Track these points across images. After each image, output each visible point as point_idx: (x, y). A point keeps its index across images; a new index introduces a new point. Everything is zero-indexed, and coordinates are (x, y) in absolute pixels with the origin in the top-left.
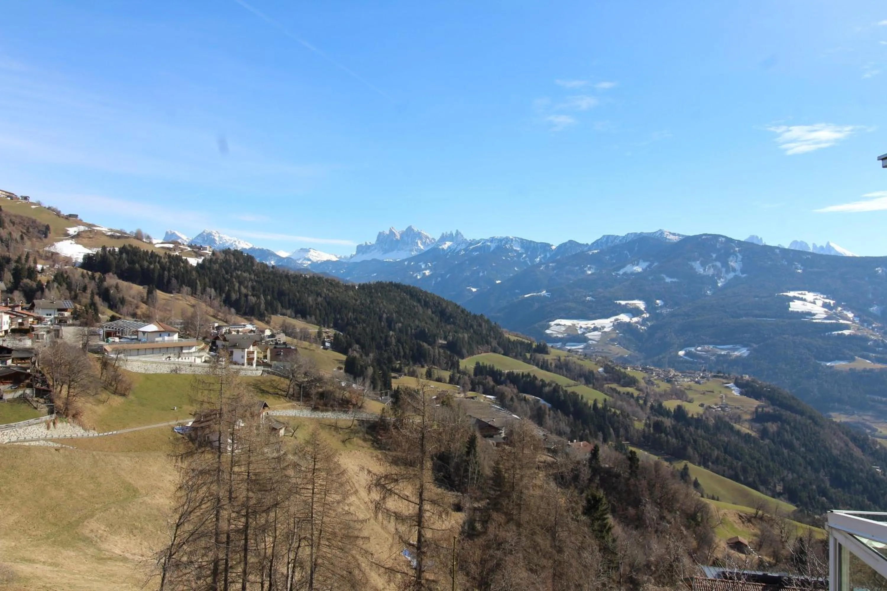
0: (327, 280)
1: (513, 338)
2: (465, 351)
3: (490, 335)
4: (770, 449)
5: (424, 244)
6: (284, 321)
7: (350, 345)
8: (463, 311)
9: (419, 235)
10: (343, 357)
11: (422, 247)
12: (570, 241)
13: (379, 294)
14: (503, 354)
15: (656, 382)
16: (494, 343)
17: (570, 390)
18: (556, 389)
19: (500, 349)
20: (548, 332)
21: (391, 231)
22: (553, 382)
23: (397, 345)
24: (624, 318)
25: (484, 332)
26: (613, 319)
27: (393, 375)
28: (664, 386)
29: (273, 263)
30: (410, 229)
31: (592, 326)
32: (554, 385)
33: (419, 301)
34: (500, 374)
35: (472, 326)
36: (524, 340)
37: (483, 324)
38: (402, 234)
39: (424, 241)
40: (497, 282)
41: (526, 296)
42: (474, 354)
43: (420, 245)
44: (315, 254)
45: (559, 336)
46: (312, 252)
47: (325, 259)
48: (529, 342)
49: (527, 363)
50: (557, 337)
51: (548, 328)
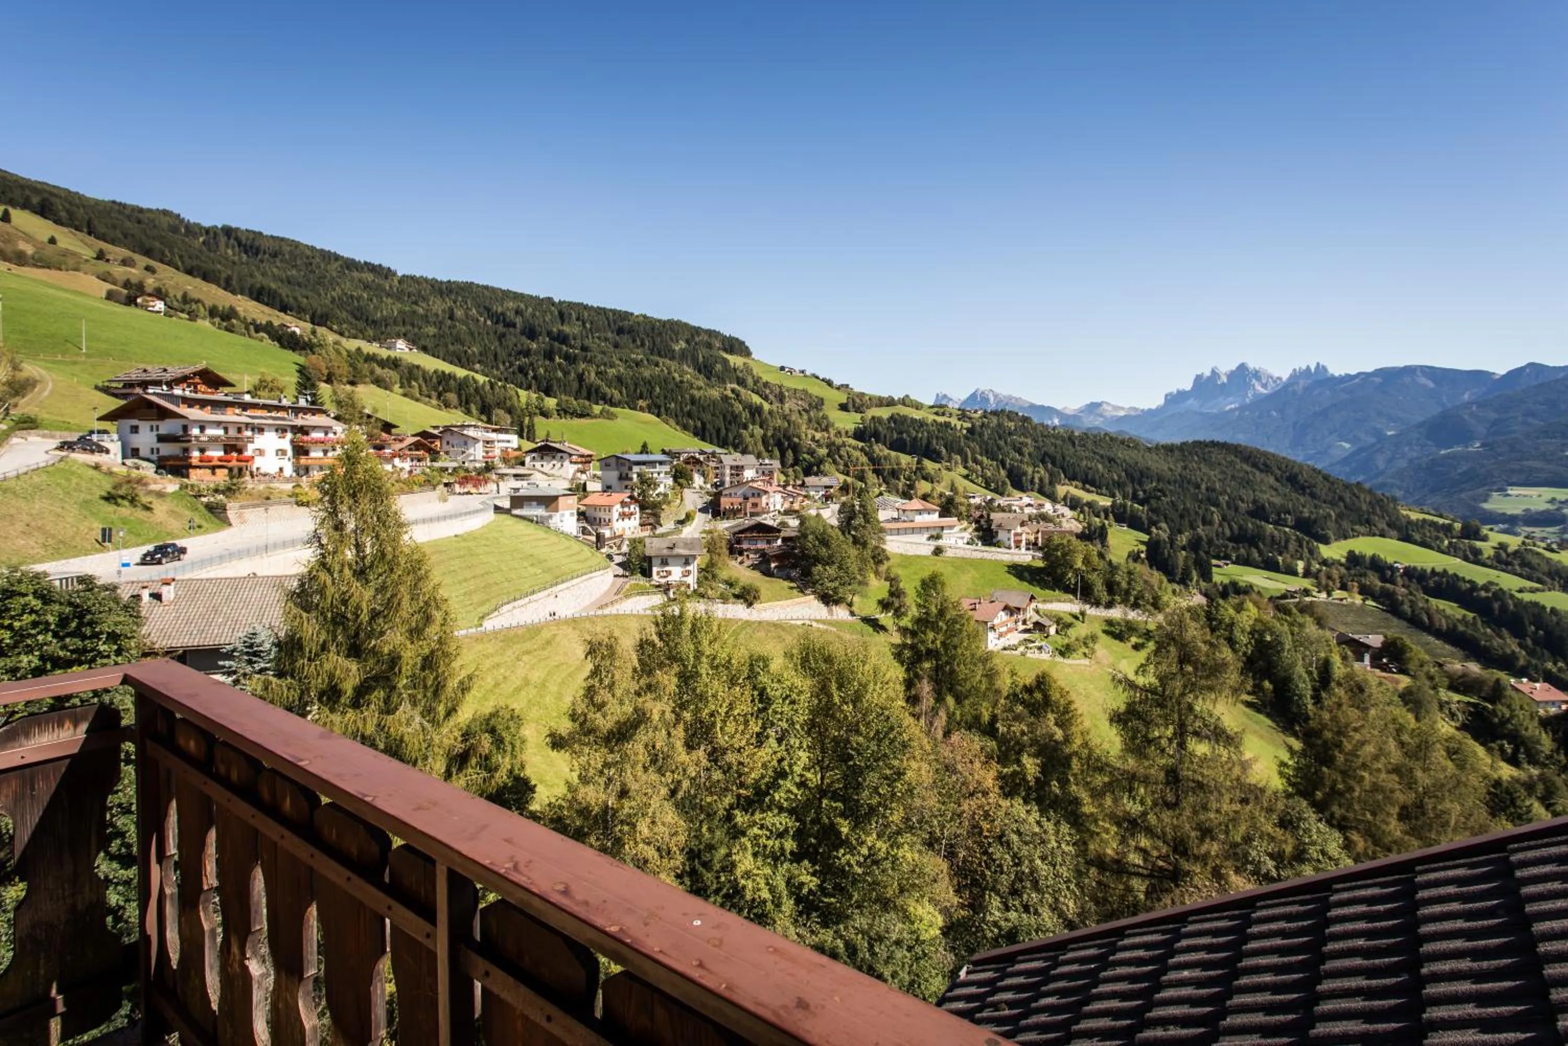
0: (1123, 442)
1: (1415, 516)
2: (1330, 534)
3: (1374, 513)
5: (1265, 386)
7: (1153, 523)
8: (1326, 478)
9: (1257, 374)
11: (1263, 391)
12: (1532, 365)
13: (1196, 458)
14: (1399, 539)
16: (1382, 525)
19: (1394, 533)
20: (1485, 506)
21: (1213, 372)
22: (1492, 583)
23: (1221, 525)
25: (1364, 507)
29: (1056, 422)
30: (1242, 367)
33: (1255, 465)
34: (1392, 568)
35: (1341, 499)
36: (1436, 519)
37: (1362, 496)
38: (1231, 375)
39: (1264, 381)
40: (1389, 433)
41: (1443, 452)
42: (1346, 538)
43: (1259, 388)
44: (1110, 408)
45: (1509, 513)
46: (1105, 406)
47: (1122, 413)
48: (1447, 522)
49: (1443, 552)
50: (1504, 514)
51: (1485, 501)
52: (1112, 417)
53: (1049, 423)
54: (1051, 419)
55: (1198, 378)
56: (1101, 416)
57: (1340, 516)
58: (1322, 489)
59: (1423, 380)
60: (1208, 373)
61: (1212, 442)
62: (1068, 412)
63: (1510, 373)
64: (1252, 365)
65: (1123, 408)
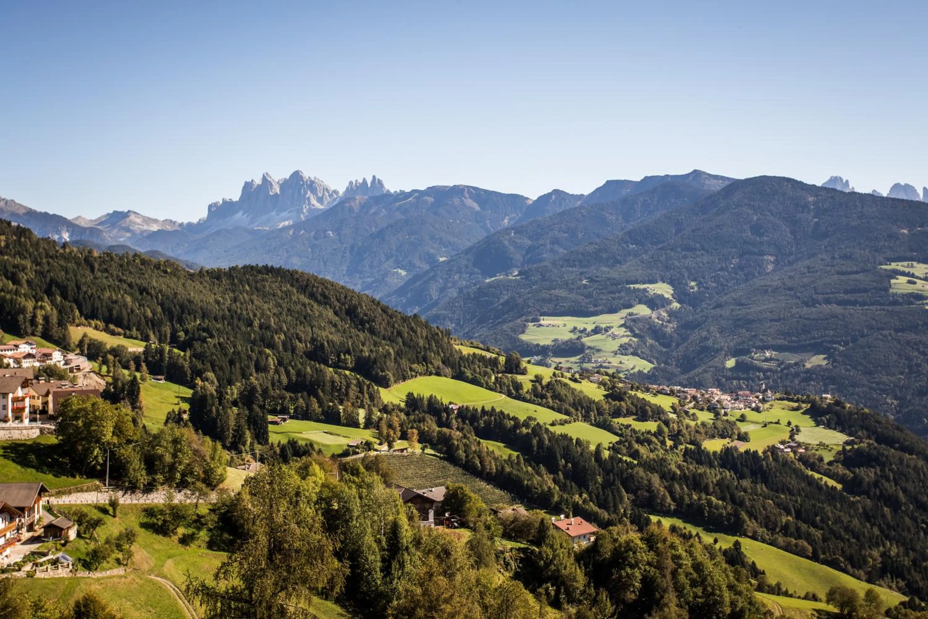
0: (157, 266)
1: (466, 351)
2: (390, 375)
3: (430, 349)
4: (864, 508)
5: (320, 200)
6: (85, 335)
7: (199, 373)
8: (385, 310)
9: (312, 185)
10: (188, 393)
11: (318, 206)
12: (556, 192)
13: (247, 287)
14: (453, 378)
15: (691, 411)
16: (438, 362)
17: (558, 430)
18: (538, 430)
19: (448, 371)
20: (523, 337)
21: (264, 179)
22: (530, 418)
23: (277, 371)
24: (642, 310)
25: (421, 343)
26: (624, 312)
27: (270, 418)
28: (705, 417)
29: (66, 236)
30: (296, 175)
31: (593, 327)
32: (533, 423)
33: (312, 296)
34: (447, 410)
35: (399, 334)
36: (484, 353)
37: (419, 330)
38: (285, 185)
39: (320, 195)
40: (442, 259)
41: (488, 281)
42: (404, 379)
43: (314, 201)
44: (139, 221)
45: (542, 344)
46: (132, 217)
47: (155, 228)
48: (494, 356)
49: (491, 389)
50: (538, 345)
51: (523, 332)
52: (143, 232)
53: (56, 237)
54: (59, 232)
55: (248, 186)
56: (128, 230)
57: (399, 354)
58: (381, 325)
59: (469, 202)
60: (258, 181)
61: (266, 267)
62: (83, 224)
63: (540, 198)
64: (307, 174)
65: (155, 221)
